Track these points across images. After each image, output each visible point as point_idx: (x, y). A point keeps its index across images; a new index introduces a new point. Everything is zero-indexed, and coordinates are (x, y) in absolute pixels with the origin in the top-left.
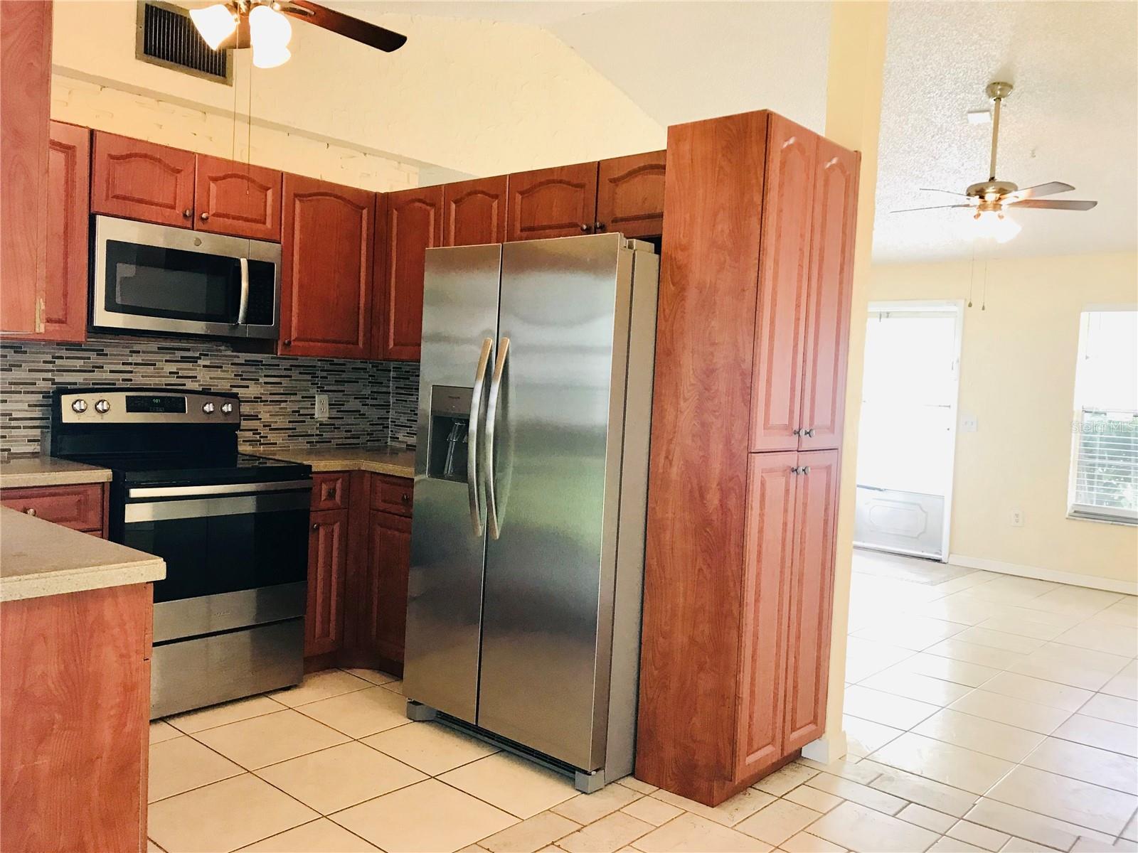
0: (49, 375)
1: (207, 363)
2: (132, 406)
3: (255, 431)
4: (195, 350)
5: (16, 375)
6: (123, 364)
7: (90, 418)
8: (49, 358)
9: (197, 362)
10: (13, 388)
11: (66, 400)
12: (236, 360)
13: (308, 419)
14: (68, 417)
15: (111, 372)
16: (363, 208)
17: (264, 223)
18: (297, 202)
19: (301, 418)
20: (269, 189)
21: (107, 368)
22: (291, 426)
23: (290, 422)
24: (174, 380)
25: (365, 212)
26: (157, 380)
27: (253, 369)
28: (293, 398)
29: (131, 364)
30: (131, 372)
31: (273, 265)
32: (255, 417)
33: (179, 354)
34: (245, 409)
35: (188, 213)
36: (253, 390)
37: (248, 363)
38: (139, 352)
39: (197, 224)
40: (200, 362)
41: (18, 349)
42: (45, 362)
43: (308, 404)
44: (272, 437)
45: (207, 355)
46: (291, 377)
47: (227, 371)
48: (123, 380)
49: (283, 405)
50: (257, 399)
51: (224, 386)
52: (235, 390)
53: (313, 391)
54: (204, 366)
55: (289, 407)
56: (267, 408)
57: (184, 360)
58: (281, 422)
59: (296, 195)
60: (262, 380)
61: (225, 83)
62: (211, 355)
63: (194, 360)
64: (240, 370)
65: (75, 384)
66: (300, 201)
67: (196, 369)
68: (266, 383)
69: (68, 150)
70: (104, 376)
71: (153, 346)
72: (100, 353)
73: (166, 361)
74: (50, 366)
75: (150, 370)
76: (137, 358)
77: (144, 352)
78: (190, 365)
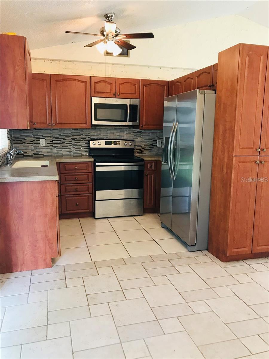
0: (89, 136)
2: (107, 143)
3: (140, 150)
4: (124, 129)
5: (82, 136)
6: (106, 133)
7: (97, 146)
8: (89, 132)
10: (82, 140)
11: (91, 142)
12: (134, 131)
13: (155, 147)
14: (92, 146)
15: (103, 135)
16: (165, 86)
17: (135, 94)
18: (144, 87)
19: (153, 146)
20: (136, 85)
22: (150, 148)
23: (150, 147)
24: (119, 137)
25: (165, 87)
26: (114, 137)
27: (139, 133)
28: (150, 141)
29: (108, 133)
30: (108, 135)
31: (137, 105)
32: (140, 146)
33: (119, 130)
34: (137, 144)
35: (114, 94)
36: (139, 139)
37: (138, 132)
38: (109, 130)
39: (117, 97)
40: (125, 132)
41: (82, 131)
42: (88, 133)
43: (155, 143)
44: (145, 152)
45: (127, 130)
46: (150, 135)
47: (132, 134)
48: (106, 137)
49: (148, 143)
50: (141, 141)
51: (131, 138)
52: (134, 139)
53: (156, 139)
54: (126, 133)
55: (149, 143)
56: (143, 144)
57: (121, 131)
58: (147, 147)
59: (144, 85)
60: (142, 136)
61: (127, 57)
63: (123, 132)
64: (136, 134)
65: (95, 138)
66: (145, 87)
67: (124, 134)
68: (143, 137)
69: (85, 82)
70: (101, 136)
71: (113, 128)
72: (100, 131)
73: (116, 132)
74: (89, 134)
75: (112, 134)
76: (109, 132)
77: (111, 130)
78: (122, 133)
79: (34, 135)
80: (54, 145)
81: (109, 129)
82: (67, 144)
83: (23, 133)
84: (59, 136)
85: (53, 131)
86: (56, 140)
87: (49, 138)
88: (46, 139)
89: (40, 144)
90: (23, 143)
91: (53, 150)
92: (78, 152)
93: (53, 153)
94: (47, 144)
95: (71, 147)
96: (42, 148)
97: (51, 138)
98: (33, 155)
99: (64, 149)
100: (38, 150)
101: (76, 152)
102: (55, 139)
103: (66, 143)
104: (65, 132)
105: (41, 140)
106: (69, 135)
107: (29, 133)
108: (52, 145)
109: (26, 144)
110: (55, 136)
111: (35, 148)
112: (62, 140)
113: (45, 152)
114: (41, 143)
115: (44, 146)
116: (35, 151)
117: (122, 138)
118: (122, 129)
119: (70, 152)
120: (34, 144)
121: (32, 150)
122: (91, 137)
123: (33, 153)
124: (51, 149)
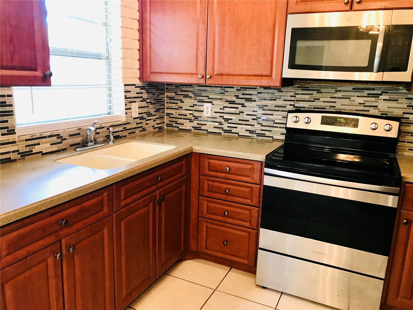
0: (292, 103)
1: (387, 98)
2: (325, 121)
4: (379, 89)
5: (279, 102)
6: (331, 98)
7: (301, 125)
8: (293, 94)
9: (379, 97)
10: (276, 108)
11: (291, 116)
14: (290, 125)
15: (323, 102)
21: (322, 99)
24: (362, 108)
26: (350, 108)
29: (335, 98)
30: (335, 102)
33: (366, 92)
39: (355, 6)
40: (381, 97)
42: (291, 96)
45: (387, 93)
47: (402, 103)
48: (330, 107)
51: (398, 112)
52: (406, 116)
54: (384, 100)
57: (369, 95)
62: (390, 93)
63: (377, 96)
65: (305, 107)
67: (378, 102)
71: (350, 88)
72: (319, 92)
73: (357, 96)
74: (293, 98)
75: (346, 101)
76: (339, 95)
77: (344, 91)
78: (373, 99)
79: (196, 95)
80: (226, 116)
81: (339, 89)
82: (247, 115)
83: (181, 91)
84: (235, 99)
85: (226, 89)
86: (229, 107)
87: (219, 102)
88: (213, 104)
89: (203, 111)
90: (179, 107)
91: (223, 124)
92: (267, 134)
93: (223, 130)
94: (215, 112)
95: (255, 122)
96: (206, 119)
97: (222, 103)
98: (193, 130)
99: (242, 124)
100: (200, 122)
101: (263, 132)
102: (227, 104)
103: (246, 113)
104: (246, 92)
105: (206, 105)
106: (253, 97)
107: (188, 91)
108: (222, 115)
109: (183, 110)
110: (229, 99)
111: (196, 118)
112: (240, 106)
113: (210, 127)
114: (205, 110)
115: (210, 116)
116: (195, 124)
117: (372, 111)
118: (374, 89)
119: (251, 132)
120: (195, 111)
121: (191, 121)
122: (296, 105)
123: (193, 127)
124: (220, 123)
